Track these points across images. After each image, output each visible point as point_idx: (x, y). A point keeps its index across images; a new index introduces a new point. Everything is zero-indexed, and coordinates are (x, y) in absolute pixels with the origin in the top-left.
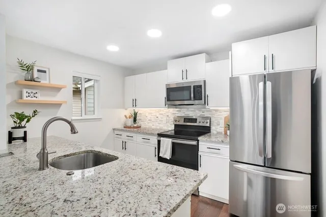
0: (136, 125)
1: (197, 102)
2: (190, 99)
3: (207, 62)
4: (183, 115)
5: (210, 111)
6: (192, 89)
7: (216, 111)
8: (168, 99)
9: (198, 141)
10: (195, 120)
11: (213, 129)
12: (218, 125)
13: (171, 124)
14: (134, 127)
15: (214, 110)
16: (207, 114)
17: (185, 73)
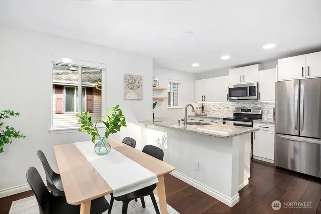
0: (203, 114)
1: (251, 97)
2: (247, 96)
3: (260, 70)
4: (241, 107)
5: (262, 103)
6: (248, 89)
7: (267, 103)
8: (230, 95)
9: (253, 122)
10: (250, 110)
11: (264, 116)
12: (268, 113)
13: (231, 113)
14: (203, 115)
15: (265, 103)
16: (259, 106)
17: (243, 78)
